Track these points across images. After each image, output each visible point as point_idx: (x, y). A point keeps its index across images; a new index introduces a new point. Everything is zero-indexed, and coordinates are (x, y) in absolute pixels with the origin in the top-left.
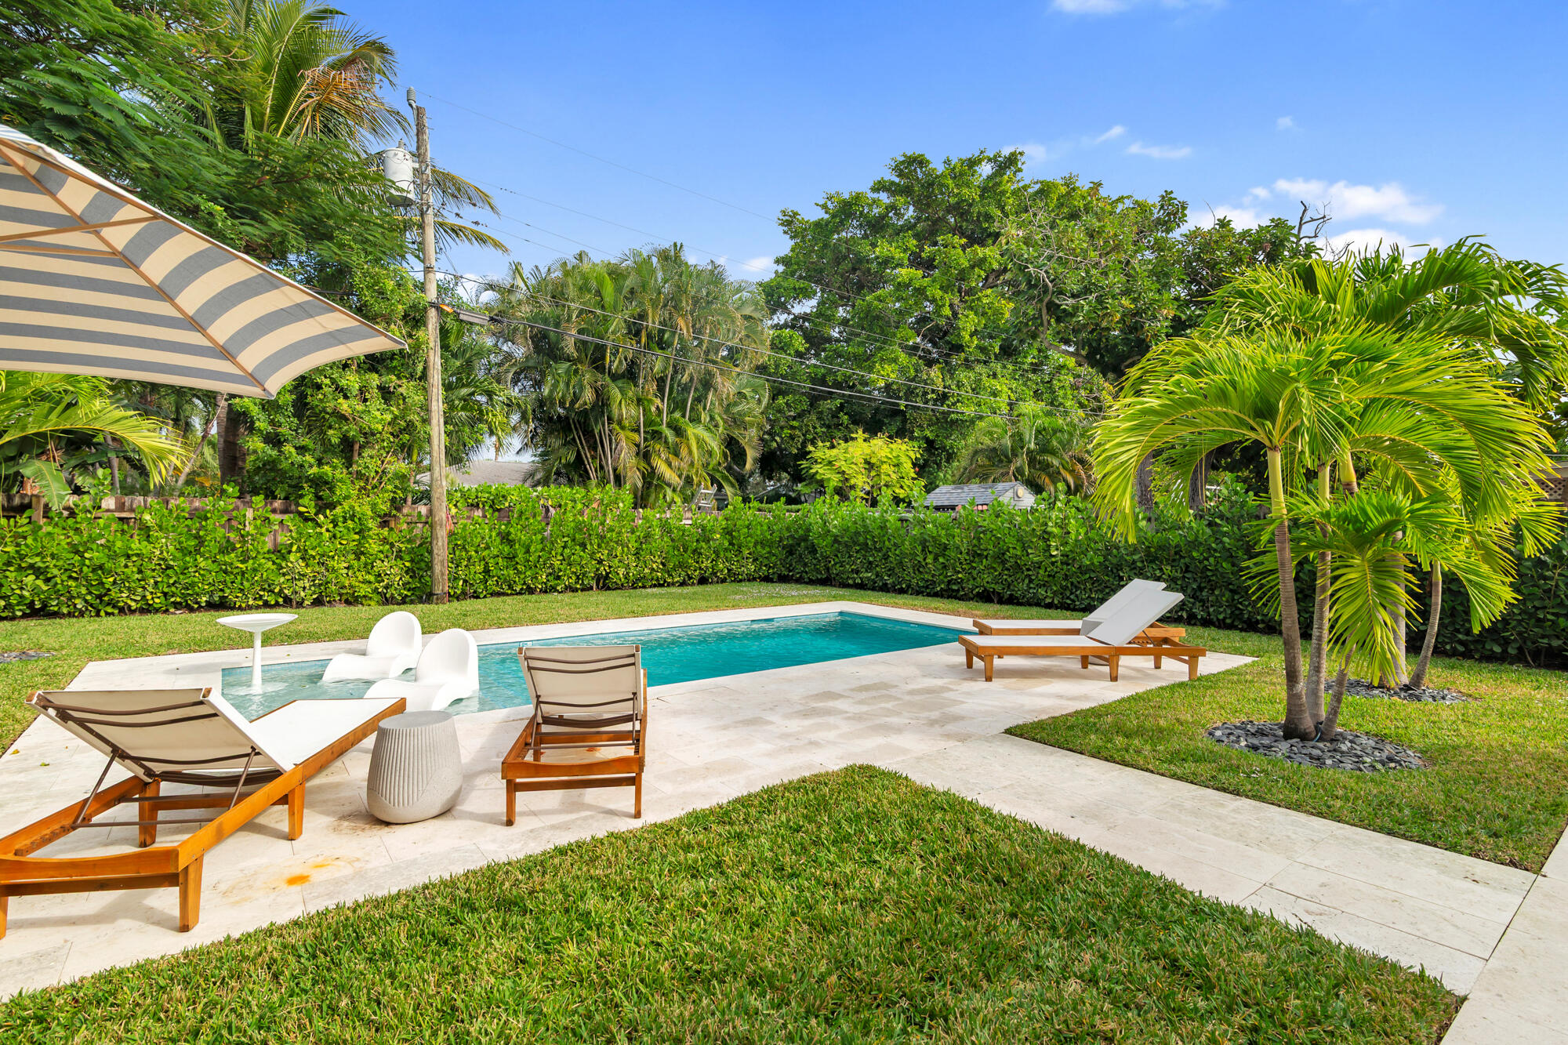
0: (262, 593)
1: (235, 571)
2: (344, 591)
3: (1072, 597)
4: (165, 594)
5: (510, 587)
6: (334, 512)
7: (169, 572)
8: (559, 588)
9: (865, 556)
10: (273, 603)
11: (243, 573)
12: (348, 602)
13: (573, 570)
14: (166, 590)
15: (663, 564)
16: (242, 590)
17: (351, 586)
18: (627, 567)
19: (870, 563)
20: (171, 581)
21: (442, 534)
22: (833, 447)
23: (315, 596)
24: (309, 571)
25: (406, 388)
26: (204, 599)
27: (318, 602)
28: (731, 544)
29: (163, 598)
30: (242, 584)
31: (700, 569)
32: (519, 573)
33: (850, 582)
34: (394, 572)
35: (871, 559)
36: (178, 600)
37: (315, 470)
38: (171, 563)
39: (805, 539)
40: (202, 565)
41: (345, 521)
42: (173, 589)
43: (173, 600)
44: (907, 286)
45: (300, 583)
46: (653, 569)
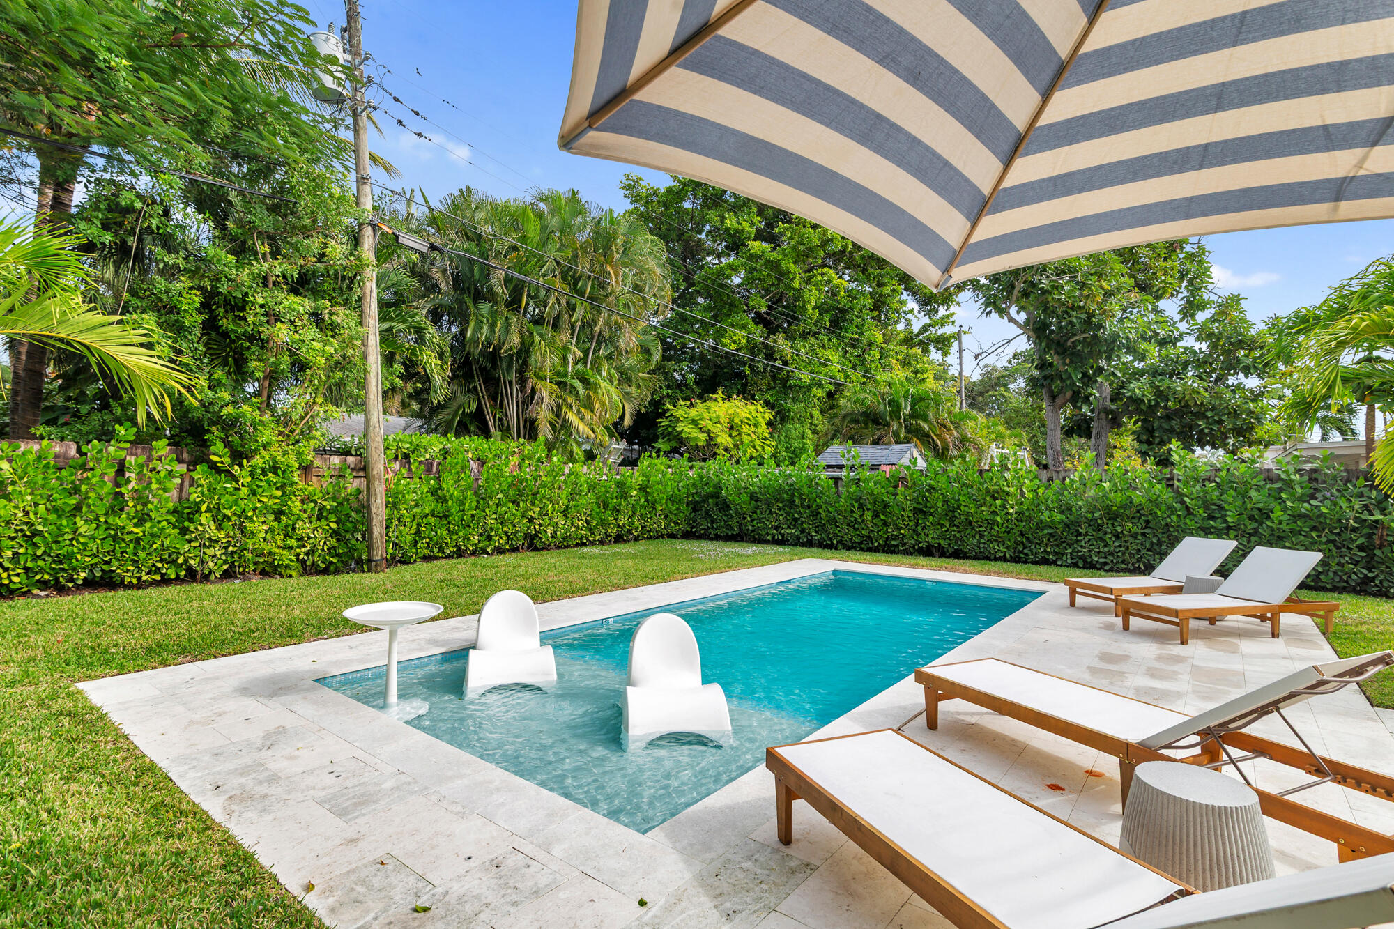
0: (159, 565)
1: (128, 538)
2: (262, 560)
3: (1025, 551)
4: (27, 569)
5: (441, 550)
6: (253, 462)
7: (37, 540)
8: (489, 550)
9: (788, 514)
10: (173, 577)
11: (138, 541)
12: (264, 573)
13: (505, 529)
14: (29, 564)
15: (587, 521)
16: (135, 562)
17: (270, 553)
18: (556, 526)
19: (795, 520)
20: (39, 553)
21: (380, 488)
22: (691, 406)
23: (225, 567)
24: (222, 535)
25: (342, 316)
26: (83, 575)
27: (228, 575)
28: (647, 501)
29: (23, 576)
30: (135, 554)
31: (619, 526)
32: (450, 533)
33: (769, 538)
34: (318, 535)
35: (796, 516)
36: (46, 577)
37: (229, 410)
38: (40, 528)
39: (716, 495)
40: (82, 530)
41: (264, 473)
42: (40, 563)
43: (38, 577)
44: (759, 257)
45: (210, 552)
46: (578, 527)
